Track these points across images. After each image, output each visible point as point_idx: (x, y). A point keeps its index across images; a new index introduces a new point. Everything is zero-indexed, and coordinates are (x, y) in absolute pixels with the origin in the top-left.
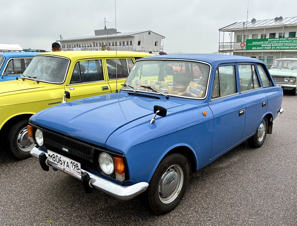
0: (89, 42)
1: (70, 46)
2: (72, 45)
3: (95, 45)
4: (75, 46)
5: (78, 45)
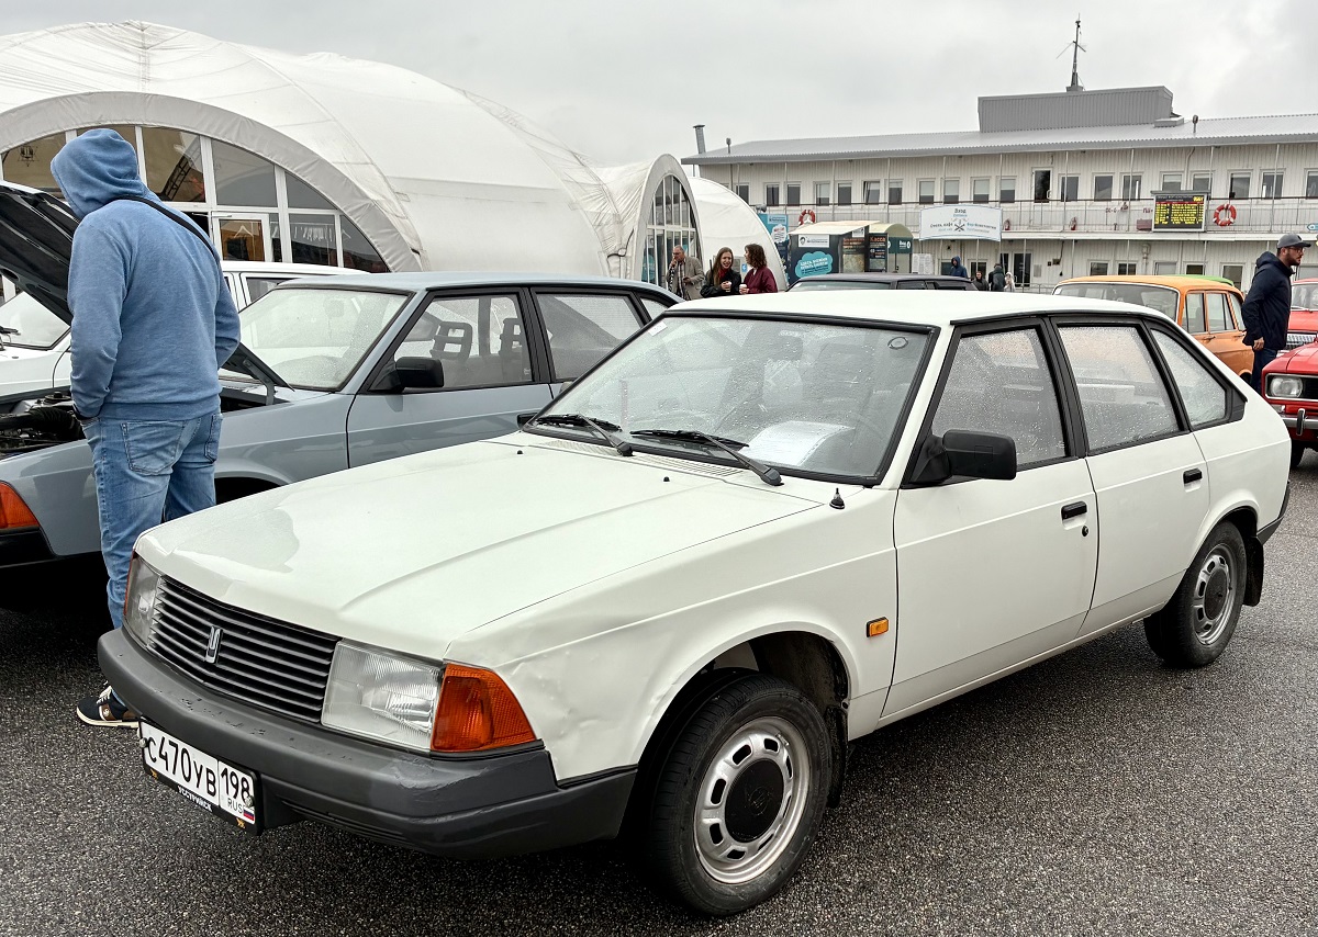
4: (845, 194)
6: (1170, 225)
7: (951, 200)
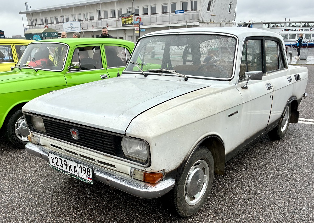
0: (88, 11)
1: (46, 20)
2: (51, 18)
3: (102, 16)
4: (57, 20)
5: (64, 18)
6: (126, 24)
7: (80, 20)
